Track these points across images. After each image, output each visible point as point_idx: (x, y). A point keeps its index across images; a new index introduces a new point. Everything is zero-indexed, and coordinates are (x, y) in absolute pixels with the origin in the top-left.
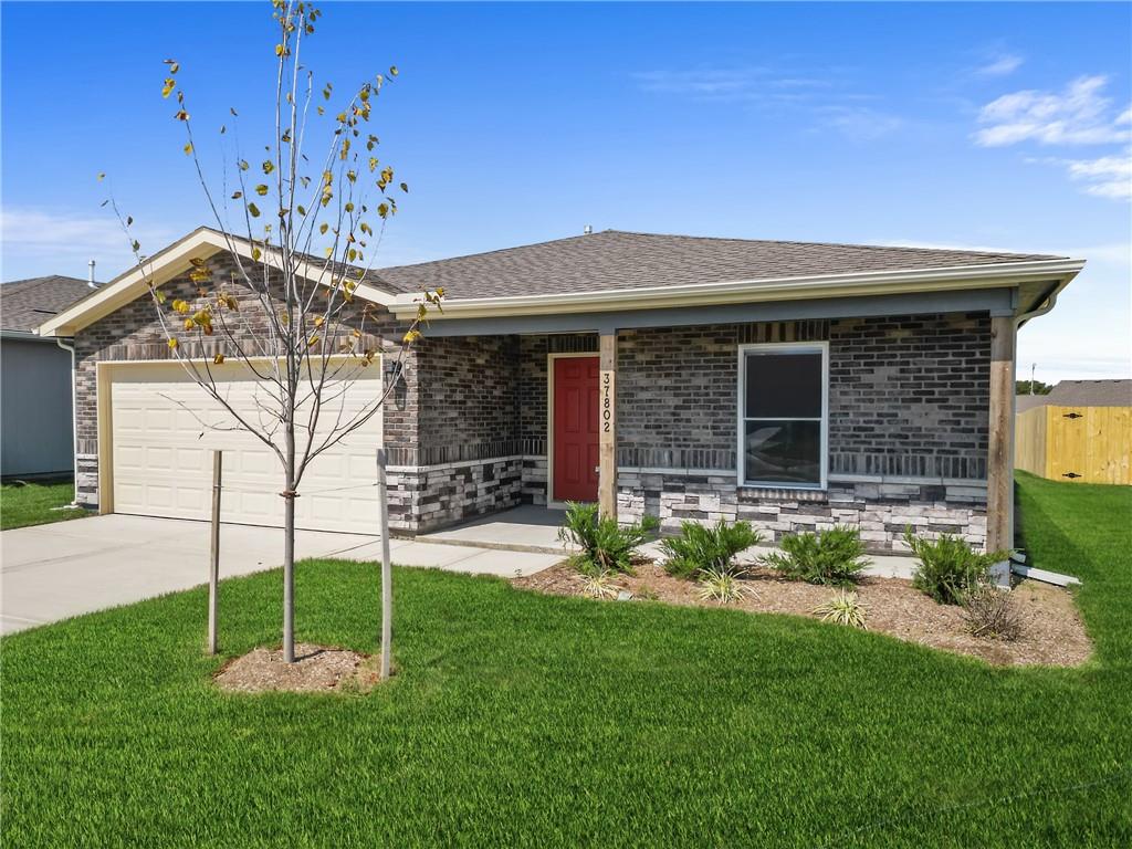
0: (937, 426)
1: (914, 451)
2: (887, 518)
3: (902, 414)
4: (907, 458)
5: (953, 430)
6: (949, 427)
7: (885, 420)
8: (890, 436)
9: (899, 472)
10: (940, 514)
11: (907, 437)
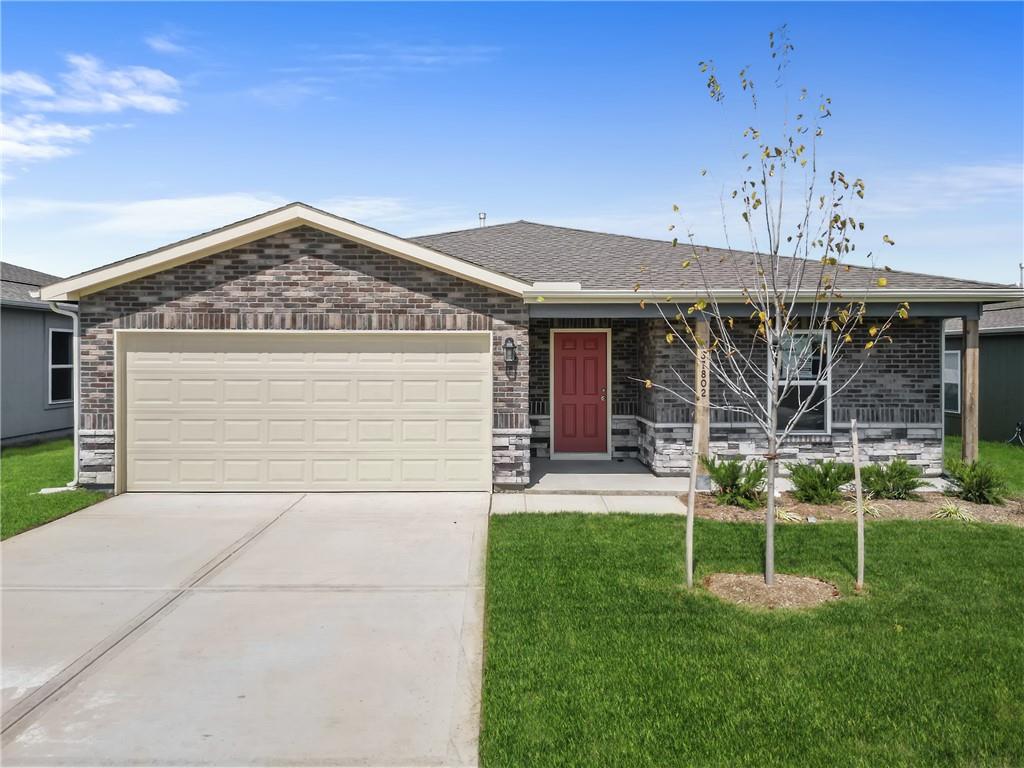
0: (900, 388)
1: (887, 405)
2: (871, 452)
3: (879, 381)
4: (882, 411)
5: (911, 391)
6: (908, 389)
7: (868, 384)
8: (872, 395)
9: (878, 420)
10: (904, 448)
11: (882, 396)
